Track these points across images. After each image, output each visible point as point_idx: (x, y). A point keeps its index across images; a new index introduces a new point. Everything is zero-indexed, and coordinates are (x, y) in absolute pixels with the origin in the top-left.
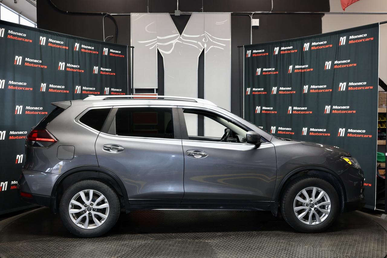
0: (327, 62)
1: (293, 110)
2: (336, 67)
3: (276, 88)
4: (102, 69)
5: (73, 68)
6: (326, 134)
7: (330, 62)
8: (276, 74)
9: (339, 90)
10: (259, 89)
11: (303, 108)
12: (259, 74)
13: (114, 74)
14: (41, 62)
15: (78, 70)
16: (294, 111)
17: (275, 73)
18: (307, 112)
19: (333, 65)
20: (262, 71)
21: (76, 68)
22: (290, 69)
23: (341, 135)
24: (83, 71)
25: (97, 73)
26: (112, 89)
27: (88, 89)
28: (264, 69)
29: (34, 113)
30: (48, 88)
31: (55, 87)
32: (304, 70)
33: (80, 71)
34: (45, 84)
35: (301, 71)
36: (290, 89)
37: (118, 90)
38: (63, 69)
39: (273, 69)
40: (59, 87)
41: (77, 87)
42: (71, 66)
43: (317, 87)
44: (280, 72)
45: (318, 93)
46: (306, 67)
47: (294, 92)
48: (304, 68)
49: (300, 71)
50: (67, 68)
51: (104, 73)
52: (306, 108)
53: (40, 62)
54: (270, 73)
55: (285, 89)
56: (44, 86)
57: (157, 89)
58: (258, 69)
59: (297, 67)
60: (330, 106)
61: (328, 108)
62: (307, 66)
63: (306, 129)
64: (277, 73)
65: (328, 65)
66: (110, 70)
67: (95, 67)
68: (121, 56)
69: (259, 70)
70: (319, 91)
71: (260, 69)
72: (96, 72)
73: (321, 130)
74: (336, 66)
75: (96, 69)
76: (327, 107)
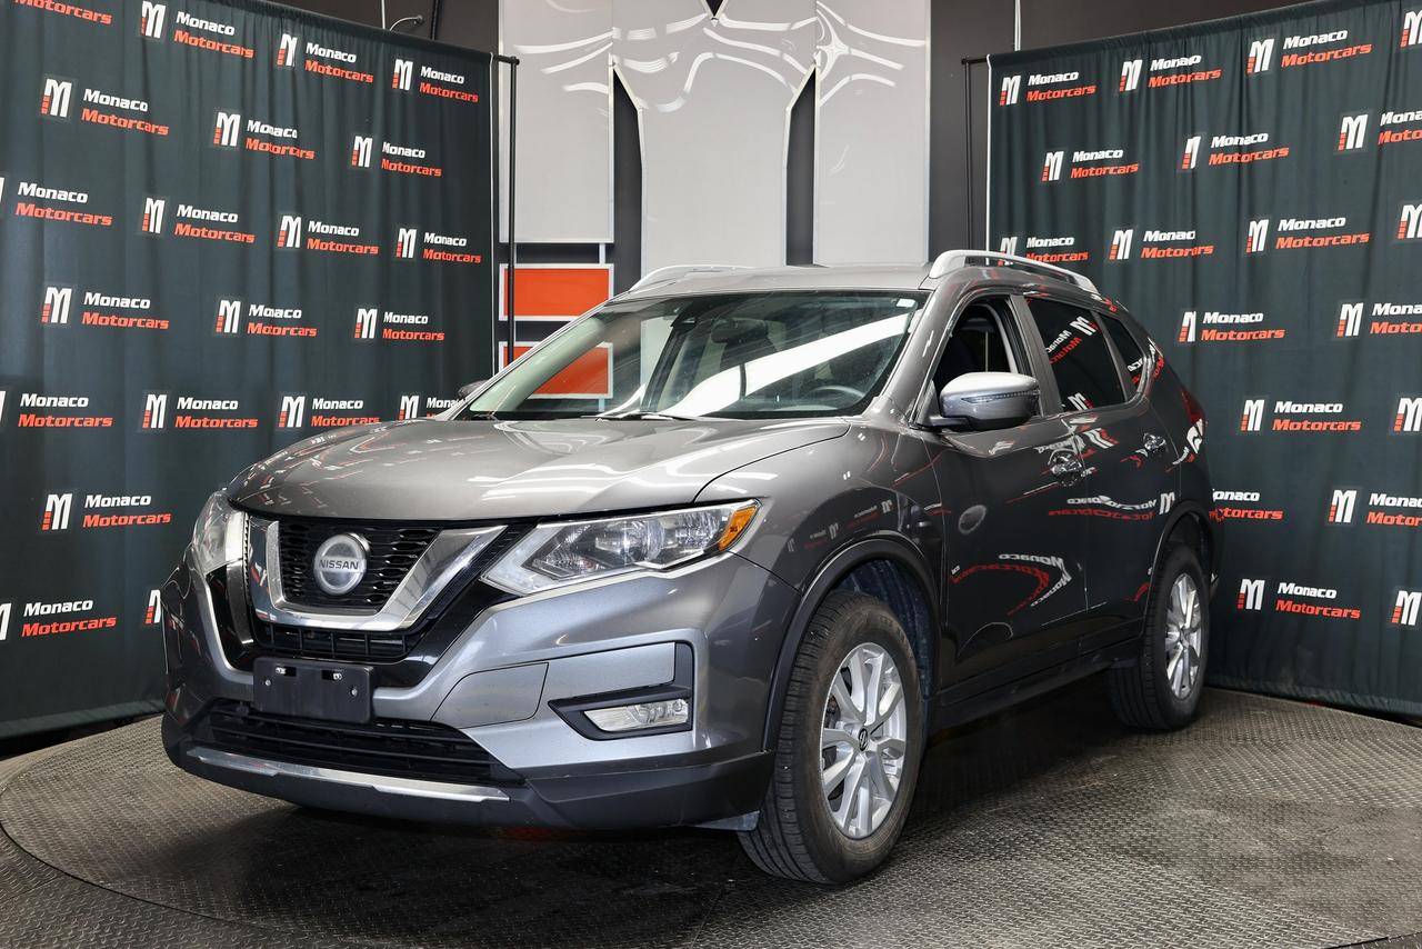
0: (1347, 120)
1: (1200, 326)
2: (1387, 137)
3: (1130, 233)
4: (387, 148)
5: (271, 139)
6: (1343, 426)
7: (1363, 119)
8: (1130, 175)
9: (1401, 236)
10: (1057, 242)
11: (1247, 319)
12: (1057, 178)
13: (438, 172)
14: (145, 110)
15: (292, 149)
16: (1205, 332)
17: (1123, 170)
18: (1265, 335)
19: (1374, 129)
20: (1068, 164)
21: (282, 141)
22: (1188, 151)
23: (1407, 428)
24: (310, 155)
25: (367, 165)
26: (427, 234)
27: (329, 229)
28: (1079, 156)
29: (116, 322)
30: (171, 217)
31: (201, 214)
32: (1250, 157)
33: (301, 153)
34: (161, 204)
35: (1239, 158)
36: (1188, 236)
37: (451, 241)
38: (234, 143)
39: (1119, 154)
40: (216, 216)
41: (287, 219)
42: (262, 131)
43: (1304, 225)
44: (1145, 169)
45: (1312, 249)
46: (1259, 140)
47: (1209, 250)
48: (1251, 148)
49: (1236, 160)
50: (249, 140)
51: (397, 167)
52: (1259, 317)
53: (144, 107)
54: (1103, 171)
55: (1167, 237)
56: (155, 208)
57: (609, 247)
58: (1049, 155)
59: (1219, 142)
60: (1360, 306)
61: (1351, 314)
62: (1263, 137)
63: (1261, 403)
64: (1135, 168)
65: (1354, 129)
66: (422, 154)
67: (358, 139)
68: (465, 97)
69: (1054, 161)
70: (1315, 244)
71: (1060, 155)
72: (365, 160)
73: (1321, 408)
74: (1388, 133)
75: (363, 145)
76: (1346, 308)
